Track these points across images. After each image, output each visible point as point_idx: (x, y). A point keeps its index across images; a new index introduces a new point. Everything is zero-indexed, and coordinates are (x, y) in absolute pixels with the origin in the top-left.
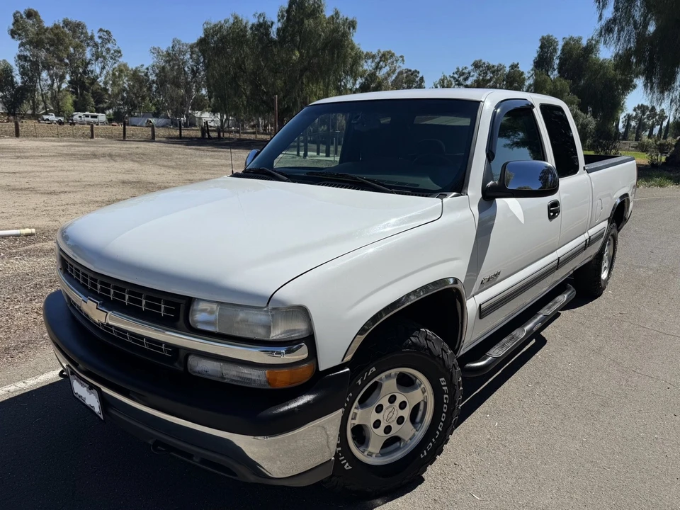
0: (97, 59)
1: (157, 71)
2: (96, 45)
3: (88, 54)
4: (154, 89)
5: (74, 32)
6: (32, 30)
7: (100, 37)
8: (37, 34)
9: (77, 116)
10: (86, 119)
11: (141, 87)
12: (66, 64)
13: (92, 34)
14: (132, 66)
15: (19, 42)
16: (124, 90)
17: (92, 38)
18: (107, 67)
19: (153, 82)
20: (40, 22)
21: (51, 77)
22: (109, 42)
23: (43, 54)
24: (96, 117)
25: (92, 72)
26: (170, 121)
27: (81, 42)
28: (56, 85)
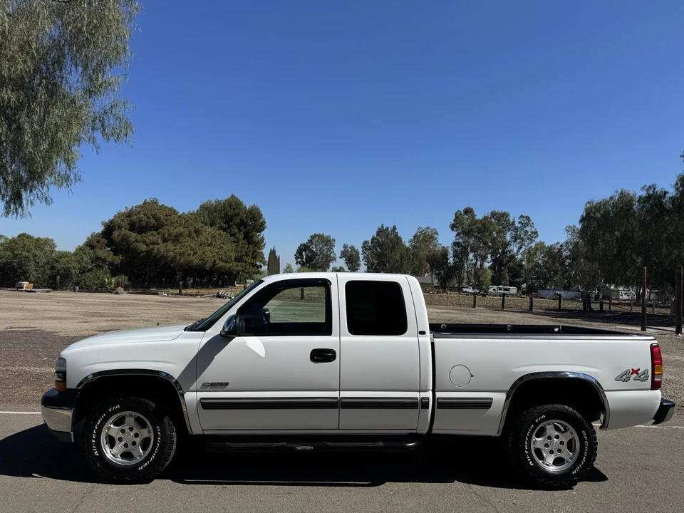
0: (515, 241)
1: (571, 247)
2: (516, 230)
3: (508, 237)
4: (567, 263)
5: (499, 220)
6: (466, 223)
7: (520, 223)
8: (470, 226)
9: (492, 289)
10: (499, 291)
11: (554, 263)
12: (489, 247)
13: (514, 220)
14: (548, 244)
15: (456, 233)
16: (538, 265)
17: (513, 223)
18: (524, 247)
19: (567, 257)
20: (474, 216)
21: (475, 257)
22: (528, 225)
23: (472, 241)
24: (507, 290)
25: (510, 251)
26: (580, 293)
27: (504, 228)
28: (479, 264)
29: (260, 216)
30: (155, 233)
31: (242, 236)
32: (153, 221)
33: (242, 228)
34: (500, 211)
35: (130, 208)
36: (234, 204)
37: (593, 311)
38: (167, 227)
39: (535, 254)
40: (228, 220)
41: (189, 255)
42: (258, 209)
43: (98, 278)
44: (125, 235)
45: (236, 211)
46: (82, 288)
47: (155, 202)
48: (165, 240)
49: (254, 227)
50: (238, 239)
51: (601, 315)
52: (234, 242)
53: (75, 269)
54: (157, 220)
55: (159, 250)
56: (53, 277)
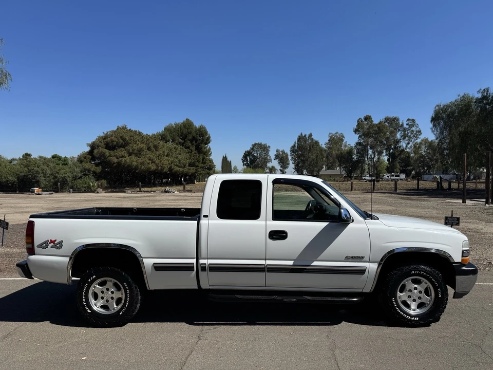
0: (404, 138)
2: (405, 130)
5: (391, 124)
6: (366, 127)
7: (407, 124)
8: (368, 129)
9: (386, 175)
10: (392, 177)
11: (434, 154)
12: (384, 144)
13: (402, 123)
15: (359, 135)
16: (422, 156)
17: (402, 125)
18: (411, 143)
20: (372, 121)
21: (374, 153)
22: (413, 126)
23: (371, 140)
24: (398, 176)
25: (400, 147)
26: (455, 176)
27: (395, 129)
28: (376, 157)
29: (206, 133)
30: (123, 149)
31: (194, 148)
32: (121, 141)
33: (194, 142)
34: (392, 117)
35: (106, 132)
36: (188, 125)
37: (444, 190)
38: (131, 145)
39: (419, 147)
40: (184, 137)
41: (149, 164)
42: (205, 128)
43: (86, 183)
44: (102, 152)
45: (189, 130)
46: (75, 190)
47: (124, 128)
48: (130, 154)
49: (202, 141)
50: (191, 150)
51: (449, 192)
52: (189, 152)
53: (69, 177)
54: (124, 140)
55: (125, 161)
56: (55, 184)
